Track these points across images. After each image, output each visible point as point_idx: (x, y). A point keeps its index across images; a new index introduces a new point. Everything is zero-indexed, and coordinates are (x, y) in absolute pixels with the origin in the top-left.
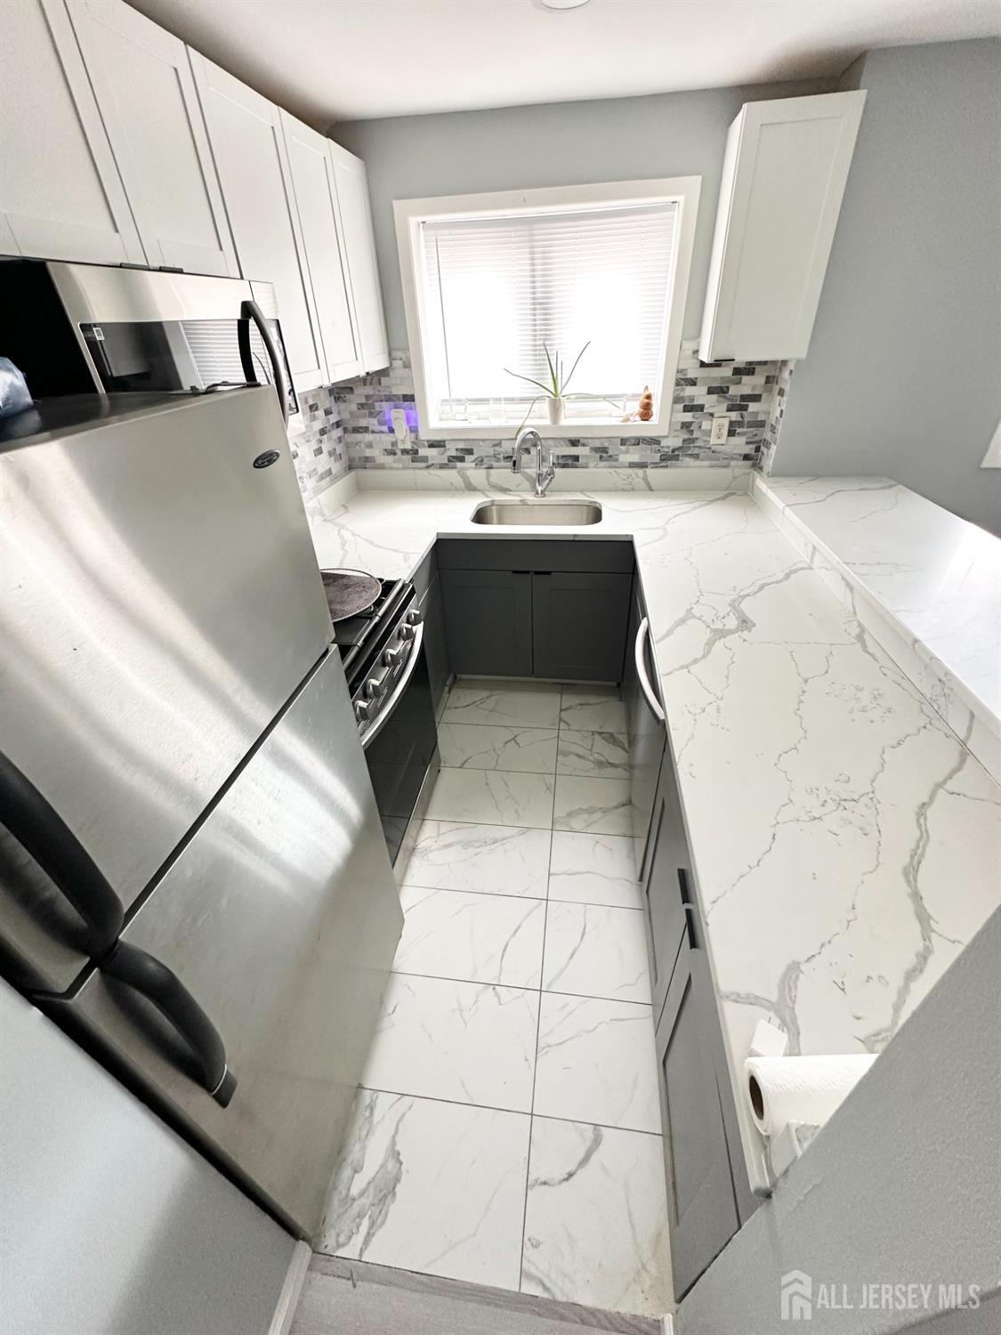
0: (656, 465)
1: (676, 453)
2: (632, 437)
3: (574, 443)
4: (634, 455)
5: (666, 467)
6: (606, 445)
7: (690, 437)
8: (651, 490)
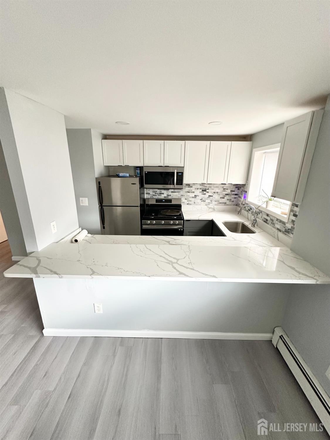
0: (283, 232)
1: (289, 231)
2: (280, 220)
3: (268, 215)
4: (278, 226)
5: (286, 234)
6: (273, 219)
7: (293, 226)
8: (278, 240)
